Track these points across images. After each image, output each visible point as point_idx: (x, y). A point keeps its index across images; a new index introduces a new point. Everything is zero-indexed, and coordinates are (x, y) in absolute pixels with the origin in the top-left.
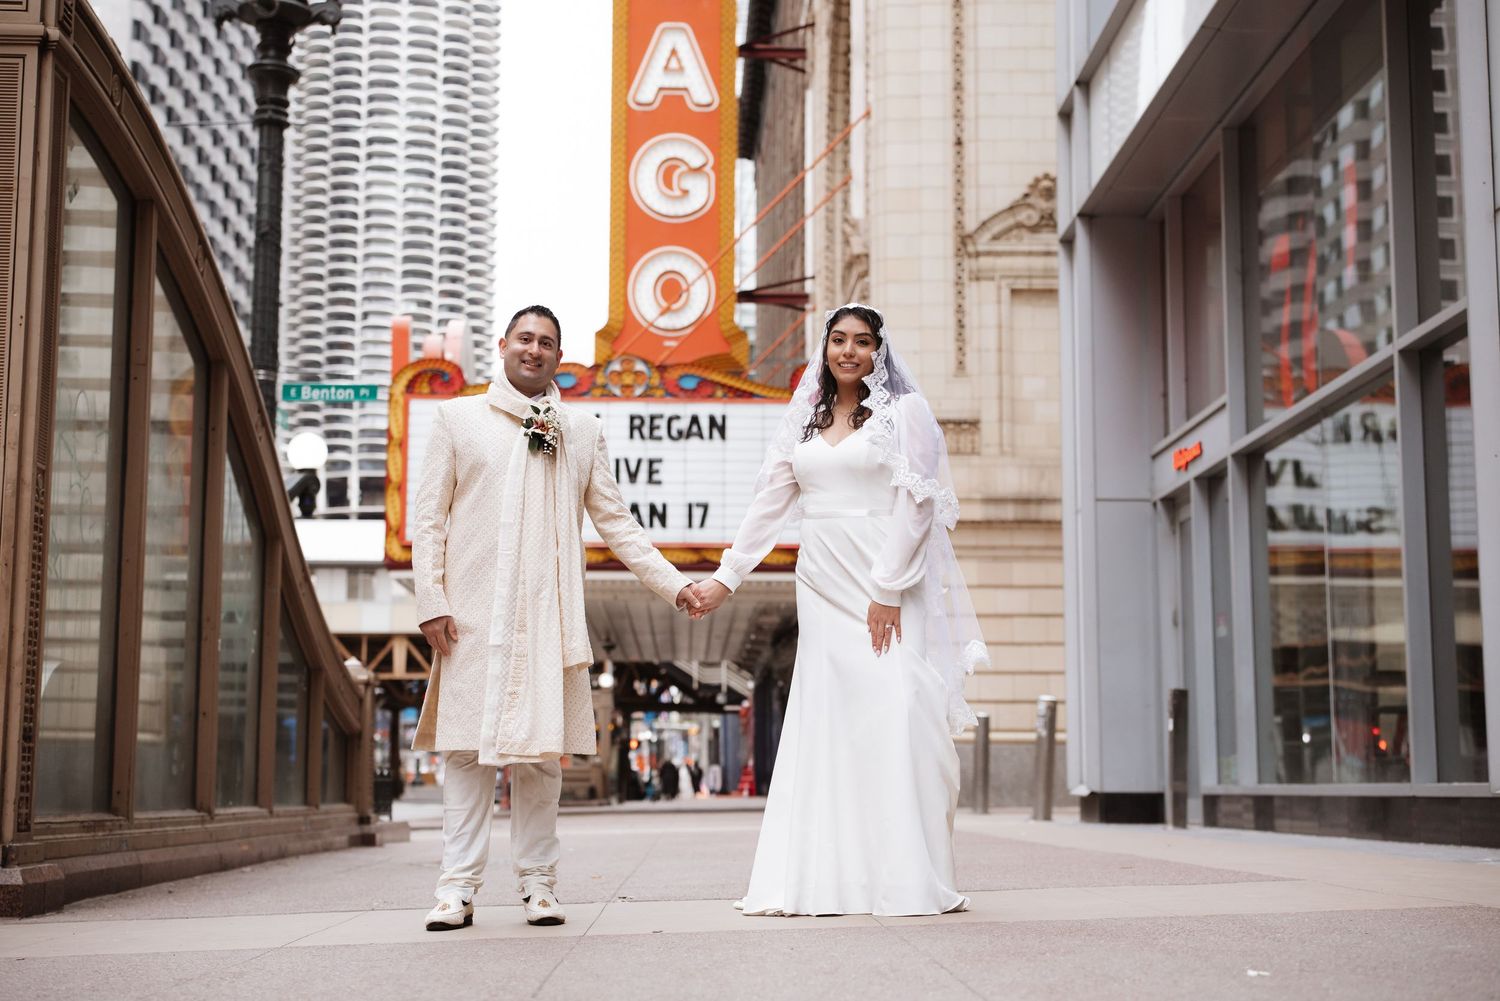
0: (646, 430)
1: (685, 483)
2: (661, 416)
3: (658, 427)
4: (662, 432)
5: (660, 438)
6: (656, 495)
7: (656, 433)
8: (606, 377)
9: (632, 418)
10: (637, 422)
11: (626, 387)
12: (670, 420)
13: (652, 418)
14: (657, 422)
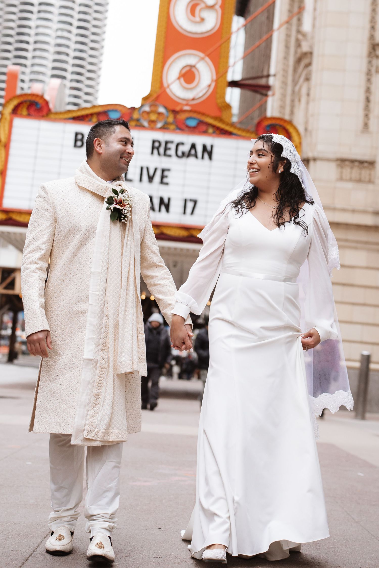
0: (162, 150)
1: (184, 185)
2: (172, 142)
3: (170, 149)
4: (172, 152)
5: (170, 156)
6: (165, 193)
7: (168, 152)
8: (140, 115)
9: (154, 142)
10: (157, 144)
11: (152, 122)
12: (178, 145)
13: (167, 143)
14: (169, 145)
